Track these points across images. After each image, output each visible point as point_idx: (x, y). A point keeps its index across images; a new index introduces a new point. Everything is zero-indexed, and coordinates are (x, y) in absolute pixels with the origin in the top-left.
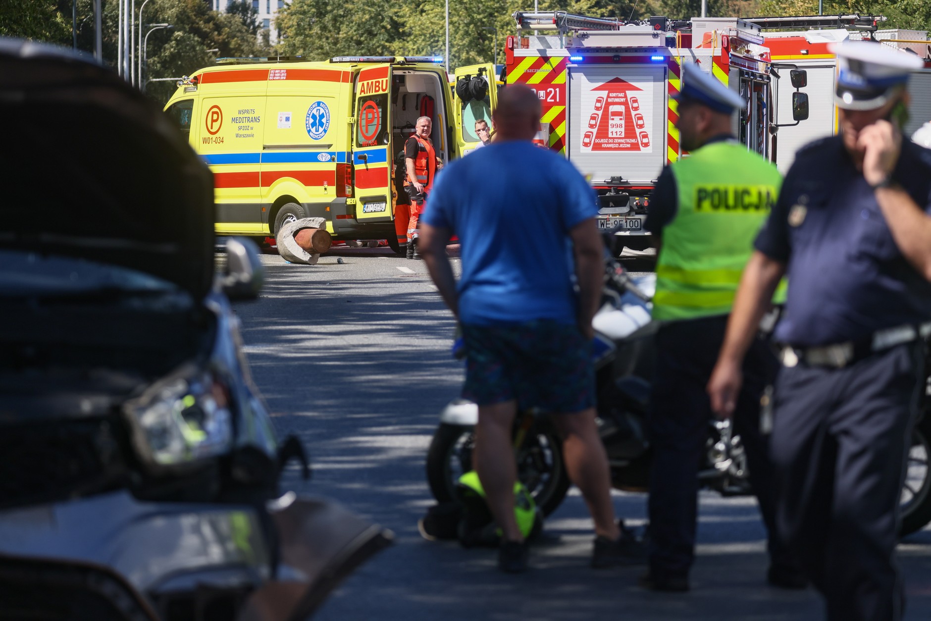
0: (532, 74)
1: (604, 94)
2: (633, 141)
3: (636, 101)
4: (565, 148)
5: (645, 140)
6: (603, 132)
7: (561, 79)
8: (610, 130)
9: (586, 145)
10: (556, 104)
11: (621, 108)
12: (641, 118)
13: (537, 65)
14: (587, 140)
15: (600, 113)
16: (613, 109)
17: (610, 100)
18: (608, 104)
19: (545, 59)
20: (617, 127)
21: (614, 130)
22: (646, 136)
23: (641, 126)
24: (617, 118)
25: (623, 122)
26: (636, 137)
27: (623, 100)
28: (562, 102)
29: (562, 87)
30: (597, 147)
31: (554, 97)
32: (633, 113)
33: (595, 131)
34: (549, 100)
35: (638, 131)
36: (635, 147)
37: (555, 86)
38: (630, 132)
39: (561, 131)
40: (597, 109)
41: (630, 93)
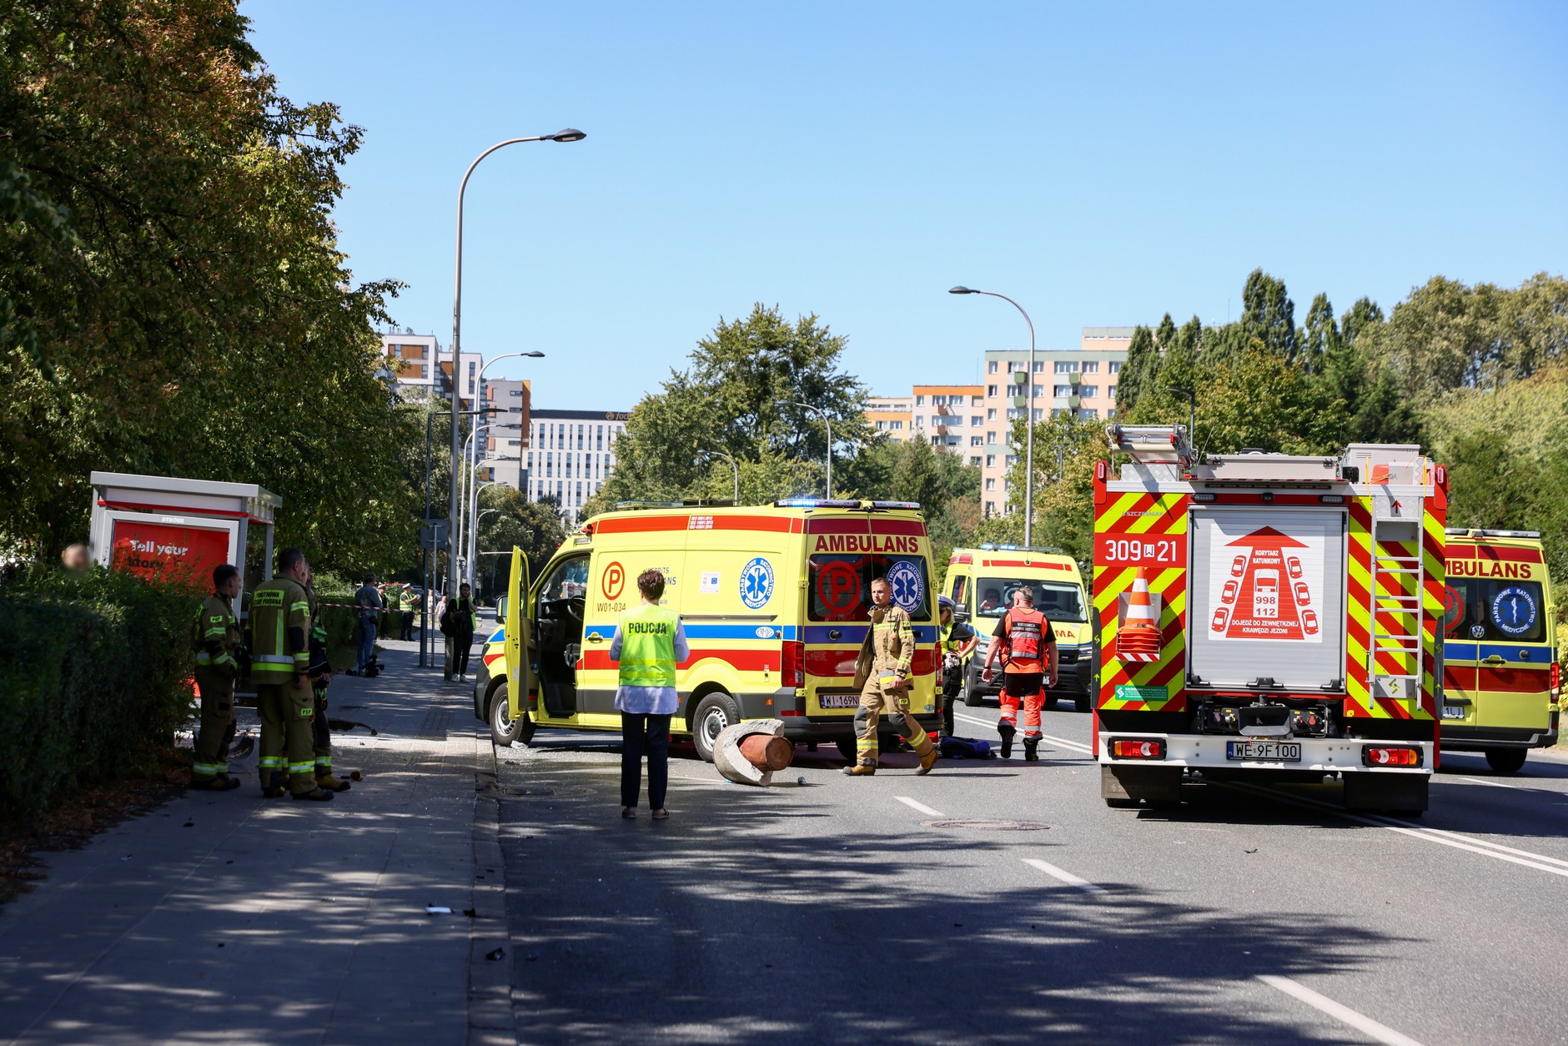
0: (1135, 519)
1: (1247, 551)
2: (1292, 624)
3: (1296, 563)
4: (1185, 632)
5: (1311, 624)
6: (1244, 608)
7: (1180, 526)
8: (1256, 606)
9: (1217, 628)
10: (1171, 564)
11: (1274, 574)
12: (1304, 590)
13: (1142, 506)
14: (1219, 621)
15: (1240, 580)
16: (1260, 574)
17: (1255, 561)
18: (1252, 567)
19: (1155, 497)
20: (1266, 603)
21: (1262, 606)
22: (1312, 617)
23: (1305, 602)
24: (1266, 591)
25: (1276, 595)
26: (1296, 619)
27: (1275, 561)
28: (1180, 562)
29: (1181, 539)
30: (1235, 632)
31: (1168, 554)
32: (1293, 581)
33: (1231, 607)
34: (1160, 559)
35: (1300, 609)
36: (1295, 633)
37: (1170, 538)
38: (1287, 609)
39: (1178, 605)
40: (1236, 573)
41: (1287, 552)
